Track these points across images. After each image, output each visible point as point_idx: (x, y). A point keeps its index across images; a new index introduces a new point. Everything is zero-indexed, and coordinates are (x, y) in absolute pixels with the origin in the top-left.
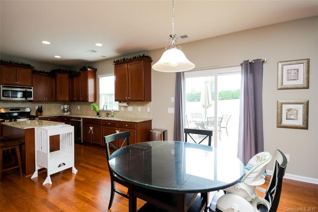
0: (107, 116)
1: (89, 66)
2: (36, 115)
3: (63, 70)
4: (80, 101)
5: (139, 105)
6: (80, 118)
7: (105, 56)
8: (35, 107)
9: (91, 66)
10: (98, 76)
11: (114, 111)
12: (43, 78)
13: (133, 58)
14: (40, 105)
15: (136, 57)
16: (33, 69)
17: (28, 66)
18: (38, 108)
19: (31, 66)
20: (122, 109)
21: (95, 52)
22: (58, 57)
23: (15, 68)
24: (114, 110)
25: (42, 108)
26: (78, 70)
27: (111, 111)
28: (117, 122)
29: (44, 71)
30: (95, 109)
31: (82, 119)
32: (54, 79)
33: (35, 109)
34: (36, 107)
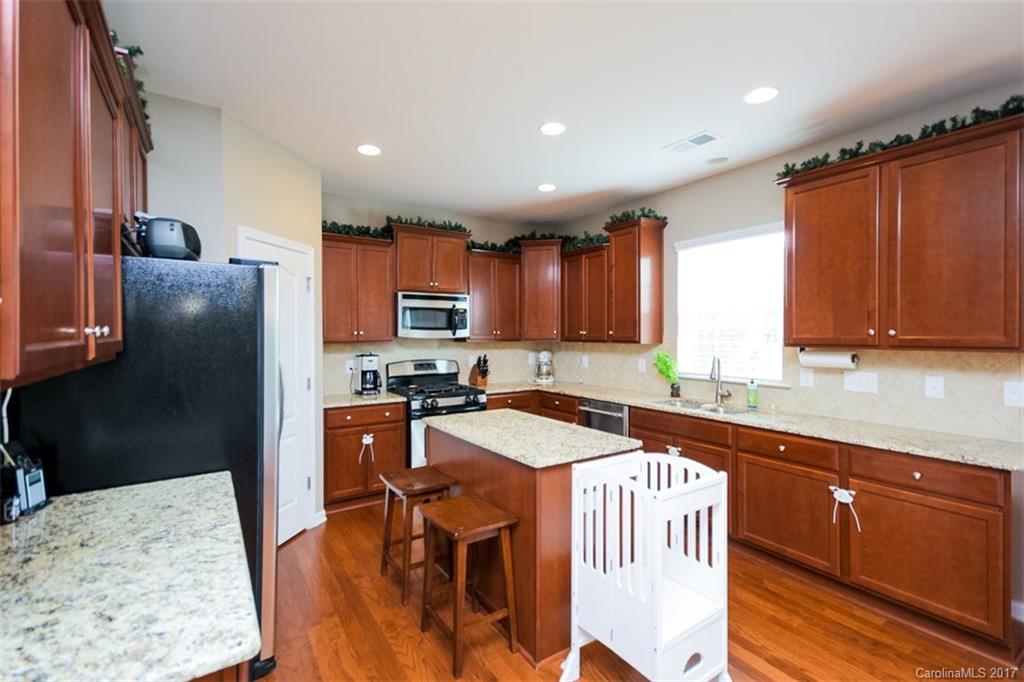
0: (722, 402)
1: (643, 210)
2: (470, 383)
3: (543, 237)
4: (604, 341)
5: (930, 366)
6: (619, 407)
7: (724, 159)
8: (468, 360)
9: (650, 210)
10: (676, 244)
11: (759, 386)
12: (492, 264)
13: (925, 134)
14: (481, 353)
15: (943, 123)
16: (469, 240)
17: (458, 230)
18: (475, 363)
19: (465, 230)
20: (808, 380)
21: (709, 139)
22: (547, 188)
23: (430, 238)
24: (761, 383)
25: (489, 363)
26: (597, 229)
27: (745, 385)
28: (835, 447)
29: (496, 242)
30: (663, 371)
31: (626, 409)
32: (517, 266)
33: (467, 365)
34: (470, 357)
